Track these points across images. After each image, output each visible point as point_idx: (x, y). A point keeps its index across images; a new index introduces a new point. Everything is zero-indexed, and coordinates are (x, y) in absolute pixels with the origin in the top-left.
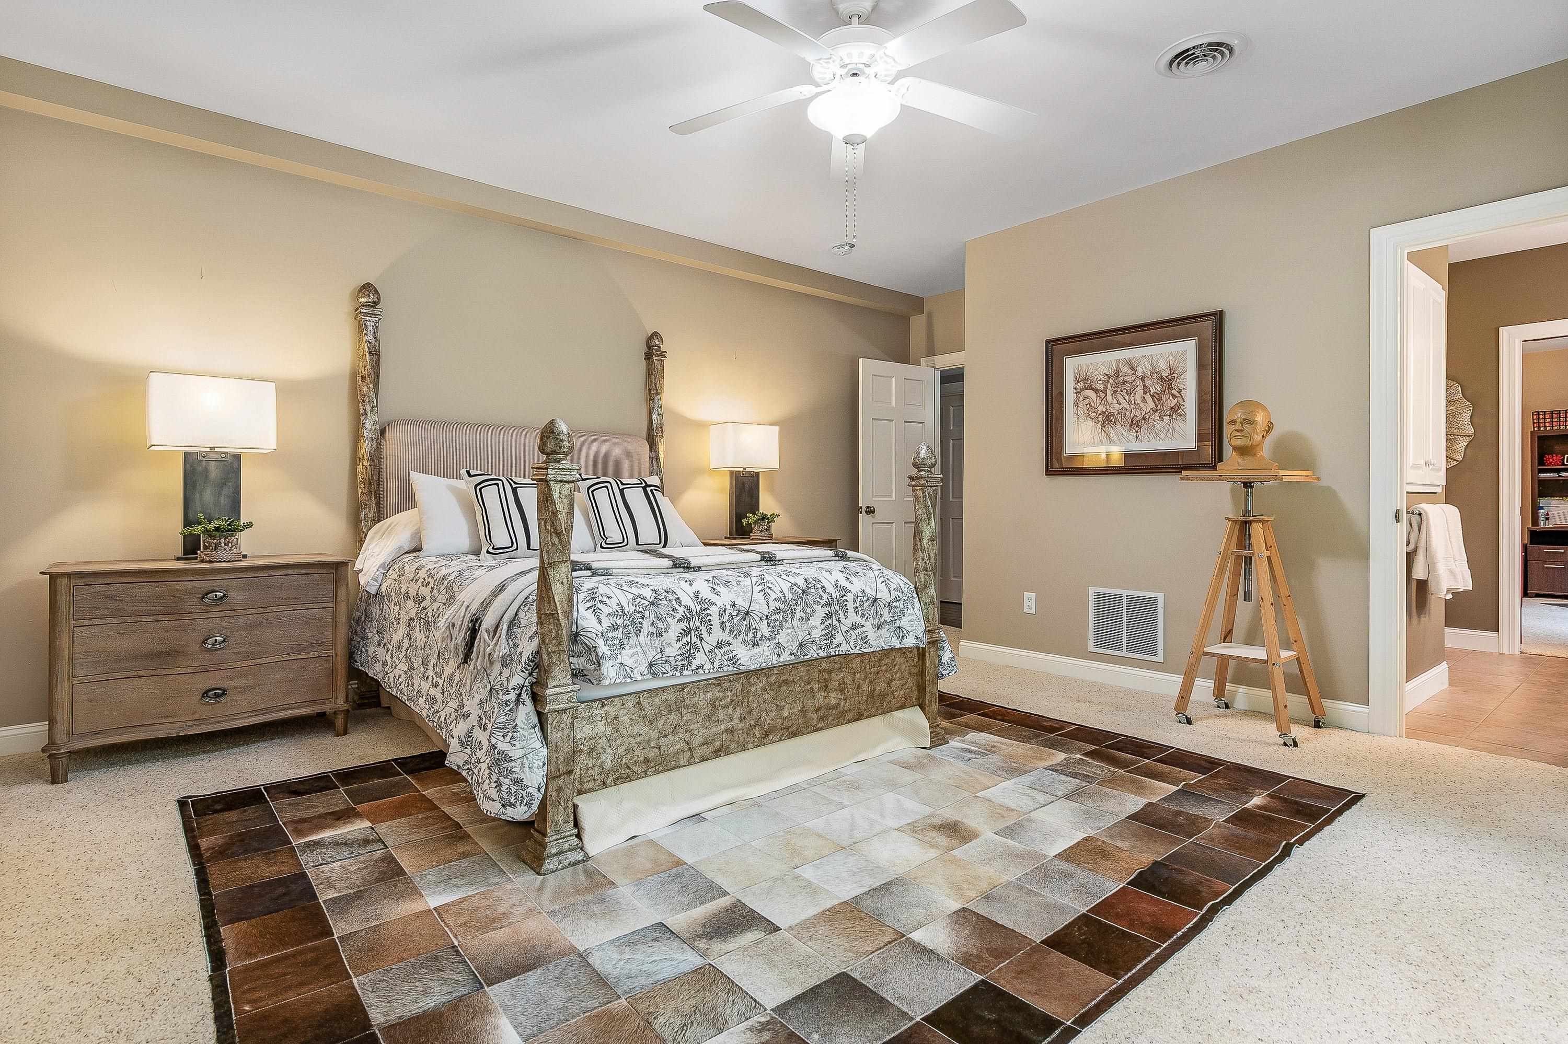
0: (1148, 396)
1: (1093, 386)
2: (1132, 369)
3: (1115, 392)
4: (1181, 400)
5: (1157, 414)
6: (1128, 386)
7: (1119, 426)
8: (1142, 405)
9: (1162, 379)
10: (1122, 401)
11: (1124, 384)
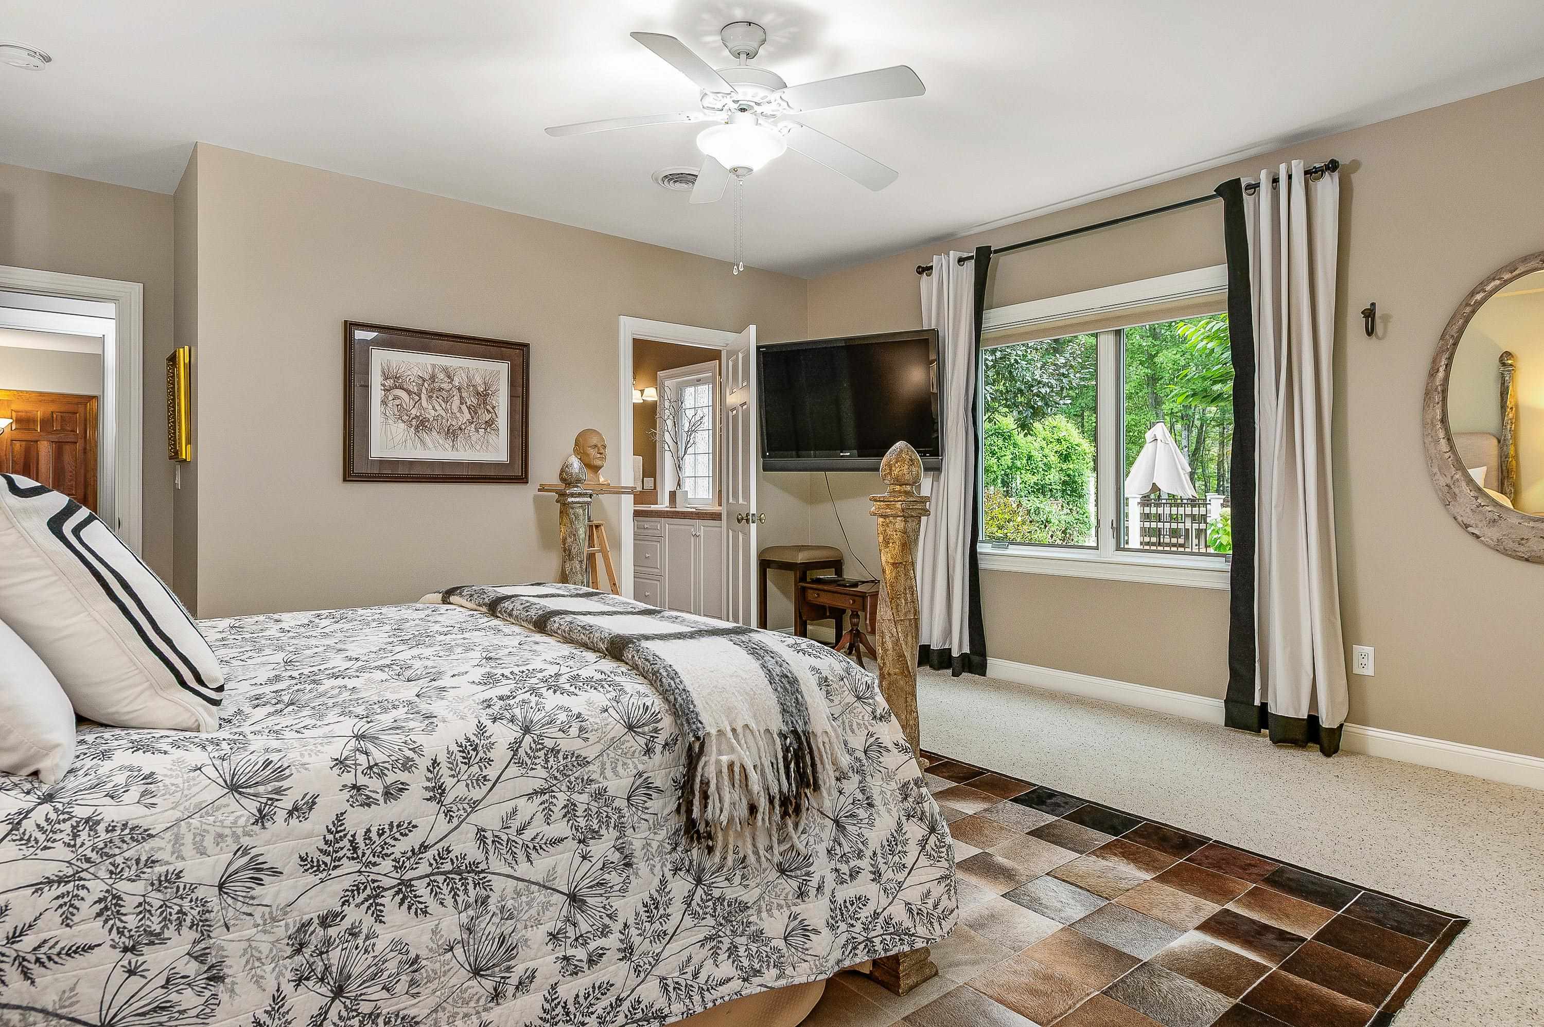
0: (464, 407)
1: (405, 387)
2: (449, 377)
3: (431, 397)
4: (494, 416)
5: (473, 425)
6: (444, 394)
7: (434, 433)
8: (458, 415)
9: (478, 393)
10: (438, 407)
11: (439, 390)
